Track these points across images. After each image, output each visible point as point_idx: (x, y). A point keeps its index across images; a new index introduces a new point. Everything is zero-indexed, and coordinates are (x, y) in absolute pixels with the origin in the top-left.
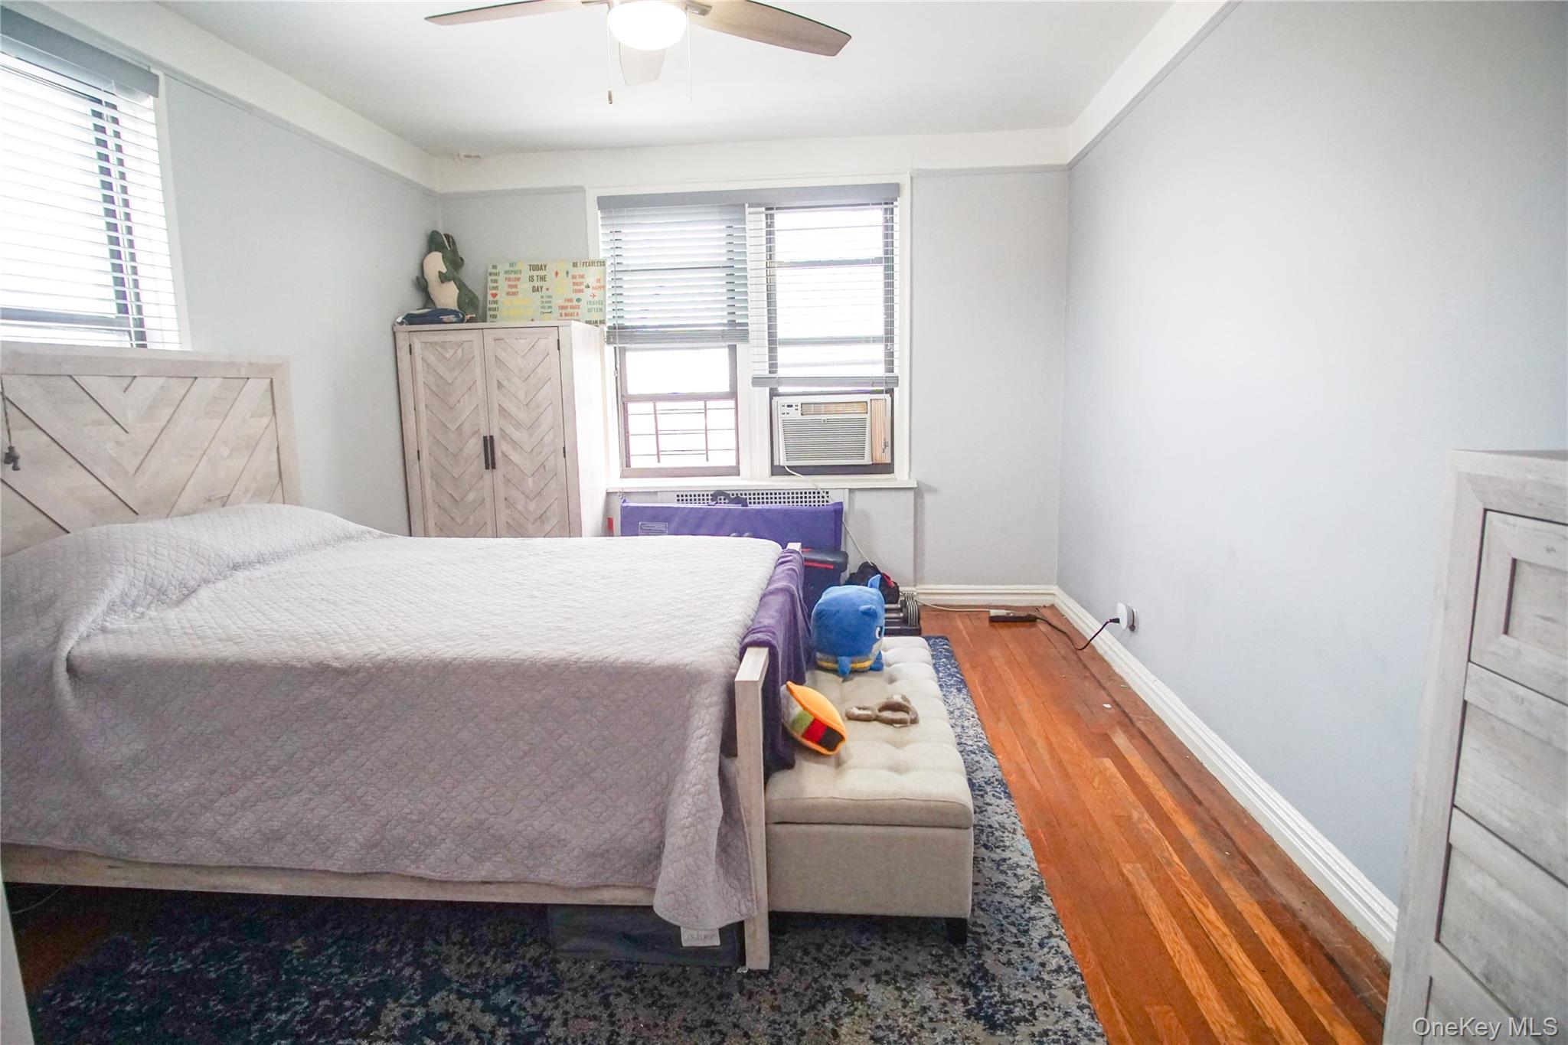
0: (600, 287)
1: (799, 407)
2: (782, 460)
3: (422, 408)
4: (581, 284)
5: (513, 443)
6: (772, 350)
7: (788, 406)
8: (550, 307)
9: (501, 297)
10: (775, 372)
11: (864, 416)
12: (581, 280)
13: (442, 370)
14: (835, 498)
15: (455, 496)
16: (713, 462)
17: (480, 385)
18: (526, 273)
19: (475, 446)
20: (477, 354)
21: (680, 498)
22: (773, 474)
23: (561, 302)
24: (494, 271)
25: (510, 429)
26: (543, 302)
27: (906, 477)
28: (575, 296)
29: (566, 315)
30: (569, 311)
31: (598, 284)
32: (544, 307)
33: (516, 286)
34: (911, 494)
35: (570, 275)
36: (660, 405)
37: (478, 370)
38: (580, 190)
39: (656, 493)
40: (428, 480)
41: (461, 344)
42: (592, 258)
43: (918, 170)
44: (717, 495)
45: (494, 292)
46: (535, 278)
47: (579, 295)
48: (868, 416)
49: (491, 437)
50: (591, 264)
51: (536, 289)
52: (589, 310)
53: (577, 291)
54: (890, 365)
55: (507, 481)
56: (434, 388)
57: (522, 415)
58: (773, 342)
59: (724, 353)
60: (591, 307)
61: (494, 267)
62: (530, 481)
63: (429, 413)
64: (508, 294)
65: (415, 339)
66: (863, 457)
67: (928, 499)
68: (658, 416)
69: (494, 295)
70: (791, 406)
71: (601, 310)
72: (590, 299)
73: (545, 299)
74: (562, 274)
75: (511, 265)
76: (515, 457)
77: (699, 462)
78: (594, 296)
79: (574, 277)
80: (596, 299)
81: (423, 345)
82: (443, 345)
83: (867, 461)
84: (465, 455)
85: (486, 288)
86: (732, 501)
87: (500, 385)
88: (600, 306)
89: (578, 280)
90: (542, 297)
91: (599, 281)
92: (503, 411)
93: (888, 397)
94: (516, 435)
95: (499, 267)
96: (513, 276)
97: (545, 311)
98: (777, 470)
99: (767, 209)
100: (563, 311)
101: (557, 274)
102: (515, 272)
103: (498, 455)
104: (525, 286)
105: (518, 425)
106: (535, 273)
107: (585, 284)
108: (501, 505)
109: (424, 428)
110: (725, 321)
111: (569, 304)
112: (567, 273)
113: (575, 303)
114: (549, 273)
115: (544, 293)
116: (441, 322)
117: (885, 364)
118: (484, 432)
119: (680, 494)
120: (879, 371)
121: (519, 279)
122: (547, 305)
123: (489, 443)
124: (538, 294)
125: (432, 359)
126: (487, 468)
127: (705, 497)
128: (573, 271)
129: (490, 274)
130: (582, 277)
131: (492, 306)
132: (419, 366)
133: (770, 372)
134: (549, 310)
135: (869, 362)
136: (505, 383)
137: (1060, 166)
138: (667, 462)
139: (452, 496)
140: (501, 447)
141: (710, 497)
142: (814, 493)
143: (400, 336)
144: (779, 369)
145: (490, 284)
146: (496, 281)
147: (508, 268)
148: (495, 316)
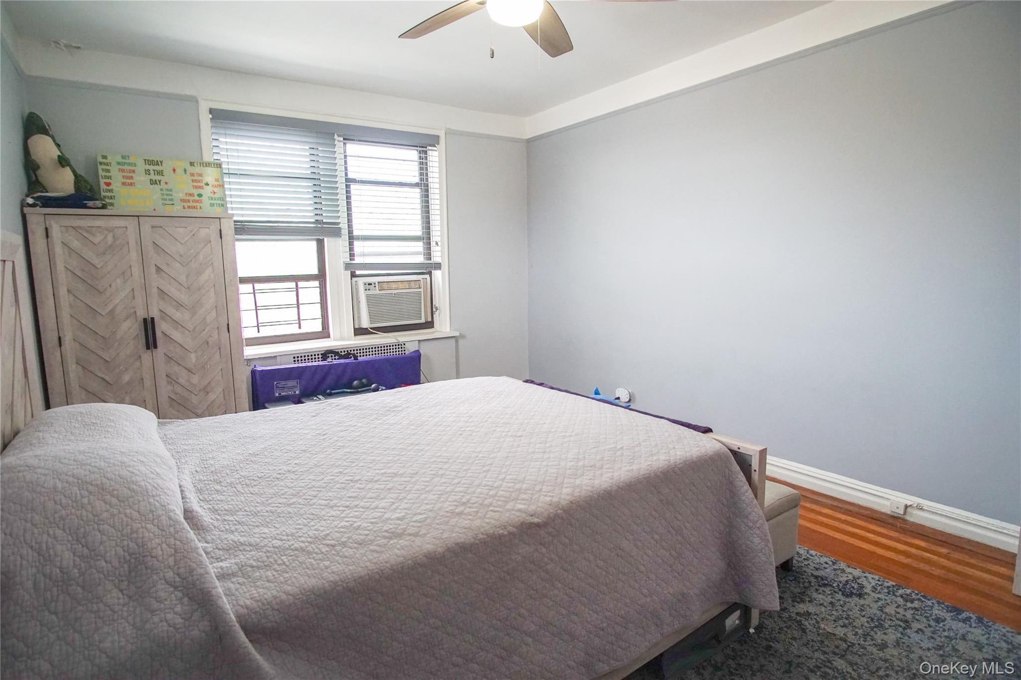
0: (220, 186)
1: (377, 285)
2: (365, 323)
3: (63, 292)
4: (199, 181)
5: (176, 323)
6: (351, 244)
7: (369, 284)
8: (172, 200)
9: (116, 185)
10: (354, 260)
11: (419, 290)
12: (200, 178)
13: (89, 255)
14: (411, 348)
15: (107, 378)
16: (304, 330)
17: (136, 271)
18: (141, 167)
19: (130, 329)
20: (132, 242)
21: (296, 359)
22: (355, 335)
23: (182, 196)
24: (104, 161)
25: (170, 311)
26: (163, 195)
27: (448, 330)
28: (196, 192)
29: (189, 207)
30: (191, 204)
31: (217, 183)
32: (165, 200)
33: (132, 178)
34: (453, 340)
35: (188, 173)
36: (258, 286)
37: (134, 256)
38: (194, 100)
39: (275, 357)
40: (72, 367)
41: (110, 230)
42: (207, 158)
43: (449, 129)
44: (325, 355)
45: (107, 181)
46: (152, 172)
47: (200, 191)
48: (421, 290)
49: (153, 319)
50: (208, 165)
51: (153, 182)
52: (212, 205)
53: (196, 187)
54: (428, 254)
55: (169, 358)
56: (79, 274)
57: (183, 297)
58: (351, 238)
59: (313, 245)
60: (213, 202)
61: (105, 157)
62: (193, 356)
63: (72, 298)
64: (124, 184)
65: (52, 222)
66: (420, 318)
67: (461, 342)
68: (256, 294)
69: (108, 184)
70: (371, 284)
71: (223, 205)
72: (212, 195)
73: (165, 192)
74: (180, 171)
75: (123, 157)
76: (176, 335)
77: (293, 330)
78: (215, 193)
79: (192, 175)
80: (216, 196)
81: (63, 229)
82: (89, 230)
83: (423, 321)
84: (118, 337)
85: (97, 176)
86: (341, 357)
87: (159, 269)
88: (222, 202)
89: (196, 178)
90: (162, 190)
91: (217, 180)
92: (162, 293)
93: (427, 276)
94: (177, 315)
95: (109, 158)
96: (126, 167)
97: (166, 202)
98: (360, 331)
99: (344, 139)
100: (186, 205)
101: (174, 170)
102: (129, 164)
103: (159, 334)
104: (141, 178)
105: (179, 305)
106: (151, 168)
107: (204, 182)
108: (162, 381)
109: (65, 313)
110: (313, 220)
111: (191, 198)
112: (185, 171)
113: (197, 198)
114: (166, 168)
115: (163, 186)
116: (85, 207)
117: (424, 255)
118: (141, 314)
119: (296, 356)
120: (420, 259)
121: (134, 171)
122: (168, 197)
123: (149, 326)
124: (157, 187)
125: (76, 244)
126: (148, 348)
127: (317, 357)
128: (190, 169)
129: (101, 164)
130: (201, 175)
131: (106, 194)
132: (58, 250)
133: (350, 260)
134: (171, 202)
135: (413, 253)
136: (164, 267)
137: (522, 140)
138: (266, 332)
139: (103, 379)
140: (162, 327)
141: (320, 356)
142: (396, 345)
143: (31, 219)
144: (356, 258)
145: (101, 173)
146: (108, 171)
147: (120, 160)
148: (112, 204)
